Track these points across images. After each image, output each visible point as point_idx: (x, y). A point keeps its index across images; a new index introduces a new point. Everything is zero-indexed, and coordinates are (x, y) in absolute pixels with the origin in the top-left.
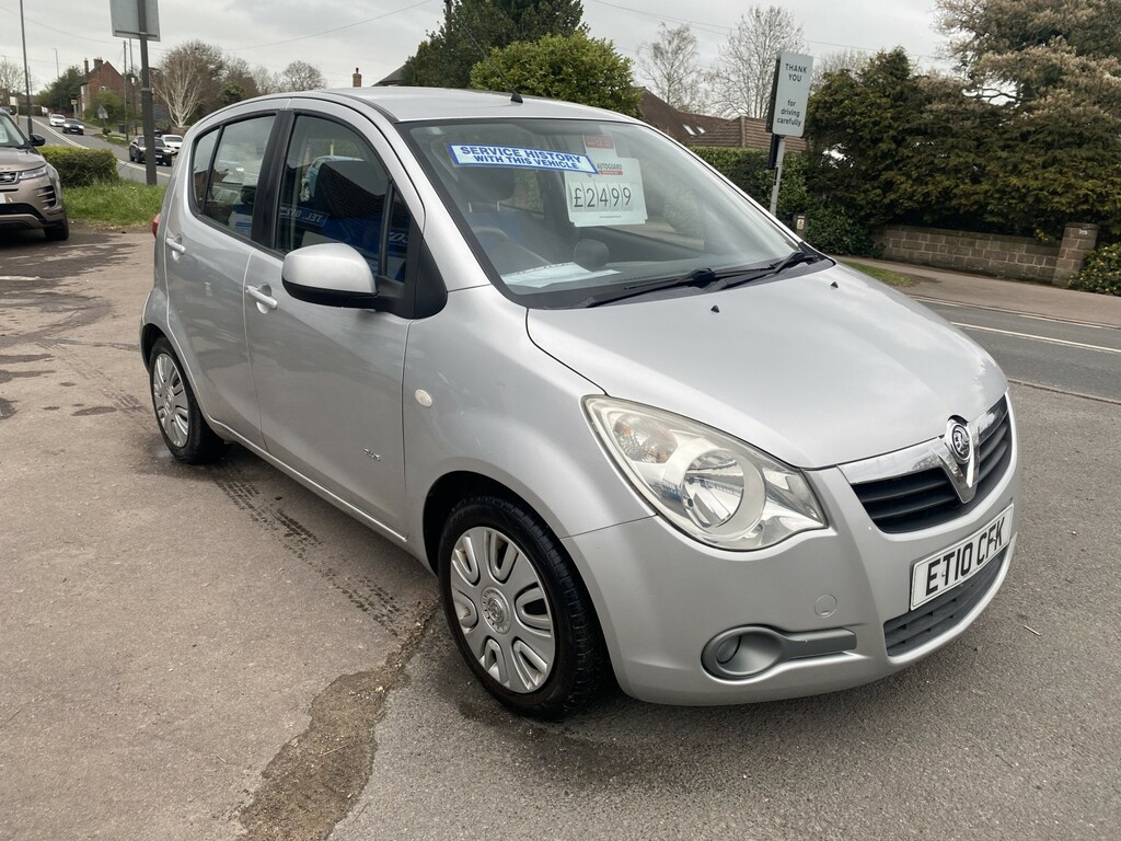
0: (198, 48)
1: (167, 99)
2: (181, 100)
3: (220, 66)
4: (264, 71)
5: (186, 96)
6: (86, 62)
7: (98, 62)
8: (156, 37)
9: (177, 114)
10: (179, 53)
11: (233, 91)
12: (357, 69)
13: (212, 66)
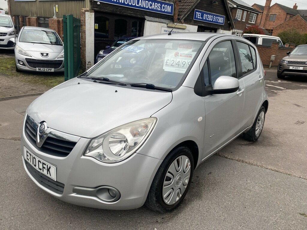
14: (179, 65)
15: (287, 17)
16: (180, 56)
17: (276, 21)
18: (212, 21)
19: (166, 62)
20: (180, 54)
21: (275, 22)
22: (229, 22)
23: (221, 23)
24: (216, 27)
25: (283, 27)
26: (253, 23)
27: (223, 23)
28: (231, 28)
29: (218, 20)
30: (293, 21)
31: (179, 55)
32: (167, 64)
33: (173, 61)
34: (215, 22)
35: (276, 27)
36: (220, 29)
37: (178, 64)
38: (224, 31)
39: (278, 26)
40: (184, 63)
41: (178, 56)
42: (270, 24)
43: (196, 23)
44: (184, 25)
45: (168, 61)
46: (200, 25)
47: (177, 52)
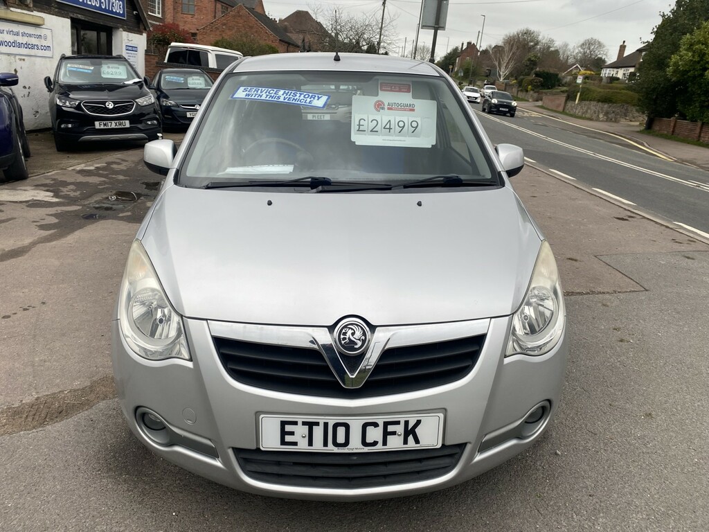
0: (527, 33)
1: (497, 64)
2: (505, 65)
3: (537, 43)
4: (566, 45)
5: (508, 63)
6: (463, 44)
7: (469, 43)
8: (443, 28)
9: (501, 73)
10: (514, 36)
11: (533, 59)
12: (624, 42)
13: (532, 44)
14: (390, 129)
15: (217, 7)
16: (389, 109)
17: (196, 14)
18: (100, 8)
19: (359, 125)
20: (386, 104)
21: (196, 17)
22: (135, 12)
23: (119, 14)
24: (110, 24)
25: (217, 29)
26: (157, 15)
27: (123, 15)
28: (142, 27)
29: (113, 6)
30: (234, 16)
31: (386, 107)
32: (362, 128)
33: (375, 122)
34: (105, 10)
35: (204, 29)
36: (121, 29)
37: (388, 126)
38: (130, 34)
39: (207, 27)
40: (414, 124)
41: (383, 108)
42: (186, 19)
43: (64, 10)
44: (35, 13)
45: (362, 122)
46: (75, 16)
47: (378, 101)
